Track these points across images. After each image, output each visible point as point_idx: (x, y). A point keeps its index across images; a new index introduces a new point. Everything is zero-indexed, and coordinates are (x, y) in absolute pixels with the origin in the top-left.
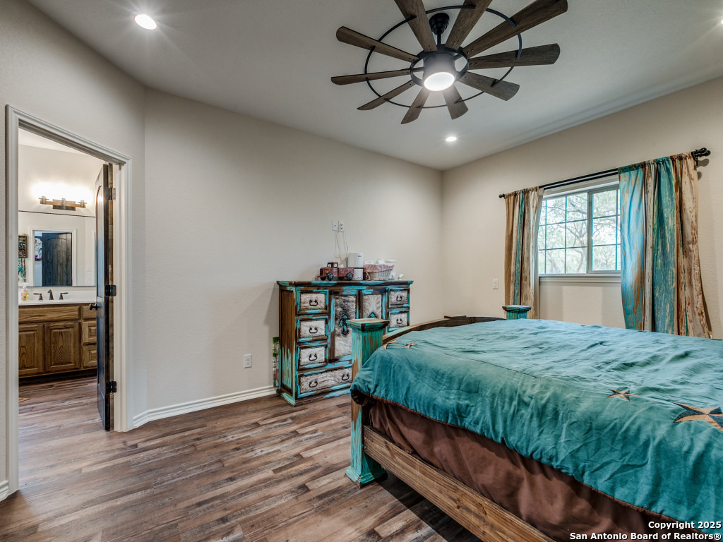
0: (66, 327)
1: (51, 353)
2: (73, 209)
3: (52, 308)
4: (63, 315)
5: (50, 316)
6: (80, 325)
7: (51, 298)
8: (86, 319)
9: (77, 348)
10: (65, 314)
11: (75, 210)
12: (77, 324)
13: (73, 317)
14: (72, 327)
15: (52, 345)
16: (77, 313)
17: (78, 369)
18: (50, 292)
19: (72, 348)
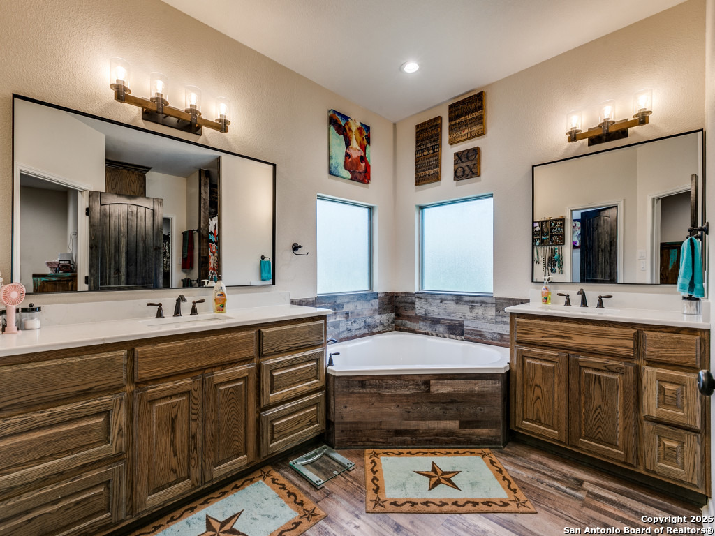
0: (608, 369)
1: (580, 412)
2: (623, 134)
3: (582, 326)
4: (603, 343)
5: (579, 341)
6: (638, 370)
7: (584, 303)
8: (652, 363)
9: (632, 421)
10: (607, 342)
11: (627, 136)
12: (631, 368)
13: (623, 351)
14: (619, 371)
15: (583, 398)
16: (631, 344)
17: (632, 466)
18: (582, 293)
19: (620, 416)
